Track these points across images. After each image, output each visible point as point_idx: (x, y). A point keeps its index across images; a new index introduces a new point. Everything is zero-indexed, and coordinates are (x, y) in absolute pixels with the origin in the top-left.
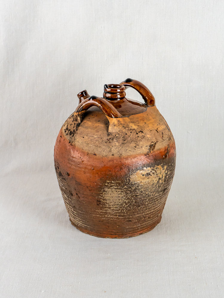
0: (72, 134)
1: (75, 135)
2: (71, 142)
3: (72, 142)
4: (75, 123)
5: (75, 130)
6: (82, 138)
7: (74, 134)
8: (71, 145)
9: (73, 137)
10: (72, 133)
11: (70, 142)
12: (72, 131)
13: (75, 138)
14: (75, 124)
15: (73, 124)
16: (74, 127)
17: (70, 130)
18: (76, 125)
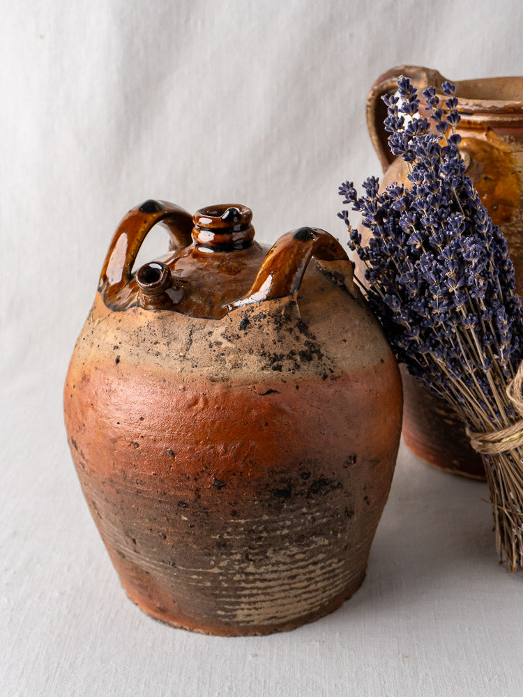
0: (315, 355)
1: (322, 351)
2: (328, 372)
3: (332, 371)
4: (288, 327)
5: (310, 340)
6: (344, 344)
7: (318, 352)
8: (334, 378)
9: (323, 358)
10: (312, 352)
11: (325, 377)
12: (306, 348)
13: (331, 356)
14: (291, 330)
15: (287, 334)
16: (297, 338)
17: (293, 353)
18: (297, 329)
